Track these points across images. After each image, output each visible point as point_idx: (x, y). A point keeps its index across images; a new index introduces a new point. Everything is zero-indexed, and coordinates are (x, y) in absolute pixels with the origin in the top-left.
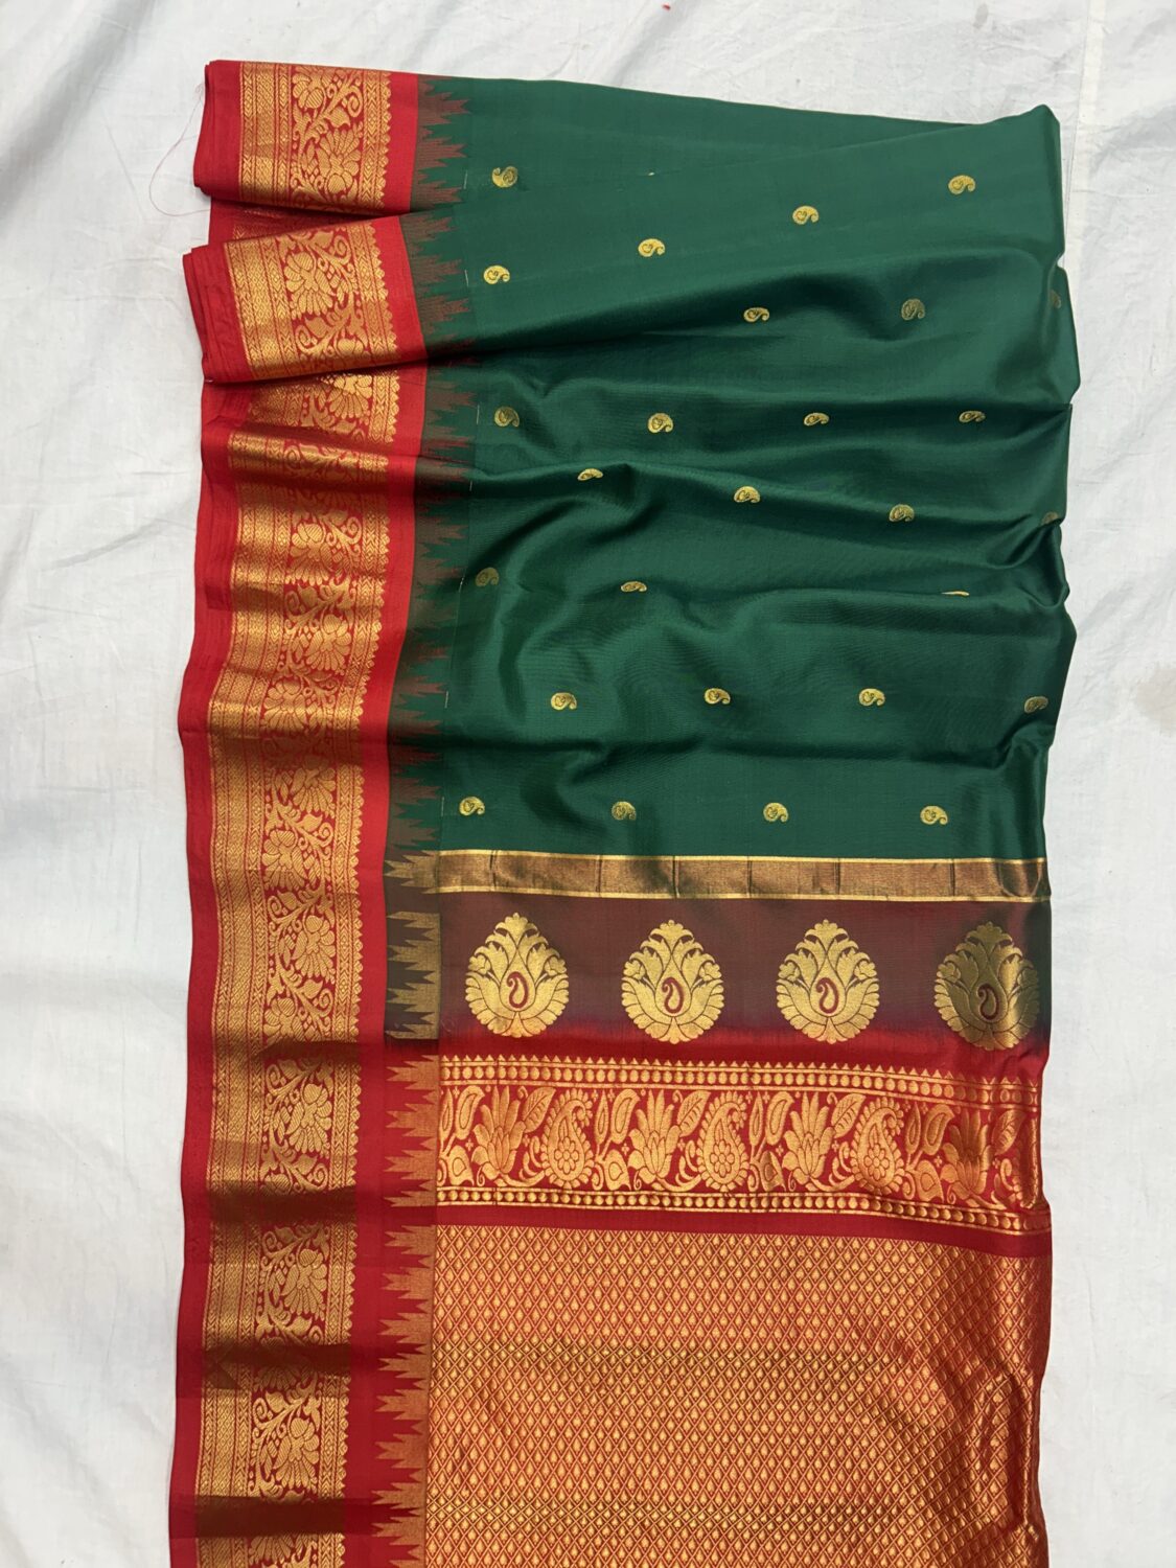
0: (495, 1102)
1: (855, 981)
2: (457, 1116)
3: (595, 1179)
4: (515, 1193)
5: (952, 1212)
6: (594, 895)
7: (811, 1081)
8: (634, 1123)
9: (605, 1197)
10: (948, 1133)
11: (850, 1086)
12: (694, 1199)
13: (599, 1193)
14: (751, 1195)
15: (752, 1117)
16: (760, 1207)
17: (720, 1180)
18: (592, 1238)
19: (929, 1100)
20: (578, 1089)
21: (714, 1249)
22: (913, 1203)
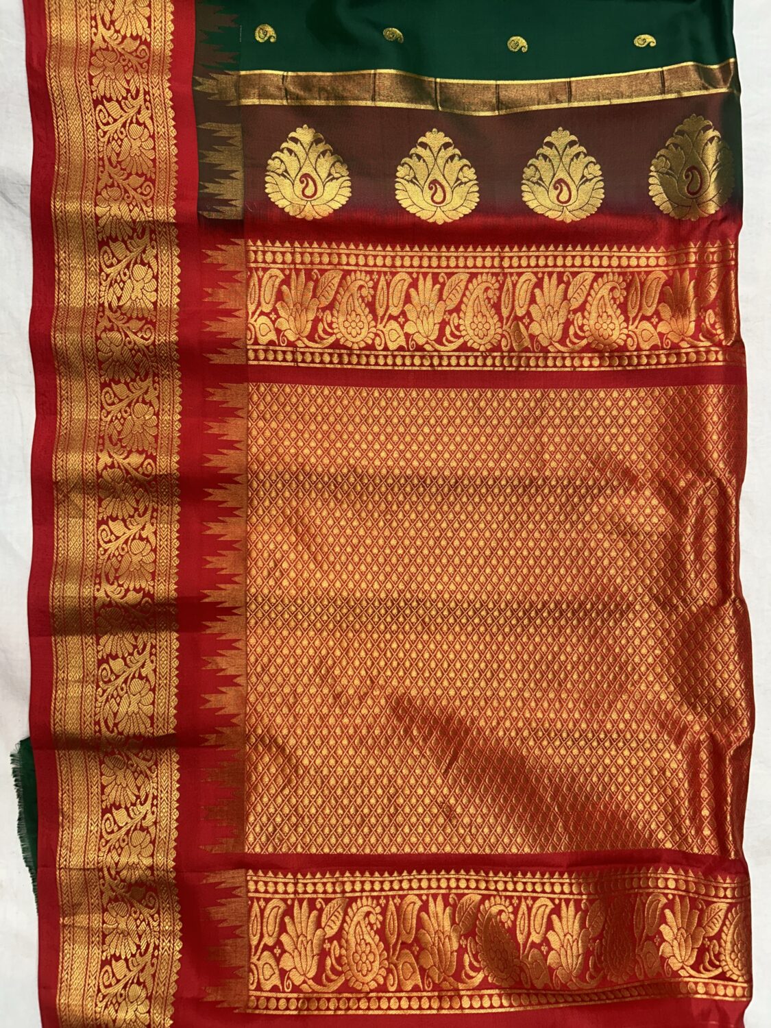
0: (293, 284)
1: (584, 180)
2: (262, 293)
3: (377, 341)
4: (312, 354)
5: (668, 356)
6: (369, 103)
7: (550, 262)
8: (408, 299)
9: (386, 357)
10: (662, 293)
11: (582, 266)
12: (458, 357)
13: (381, 353)
14: (505, 354)
15: (503, 294)
16: (511, 365)
17: (479, 341)
18: (376, 394)
19: (646, 269)
20: (361, 271)
21: (476, 401)
22: (635, 353)
